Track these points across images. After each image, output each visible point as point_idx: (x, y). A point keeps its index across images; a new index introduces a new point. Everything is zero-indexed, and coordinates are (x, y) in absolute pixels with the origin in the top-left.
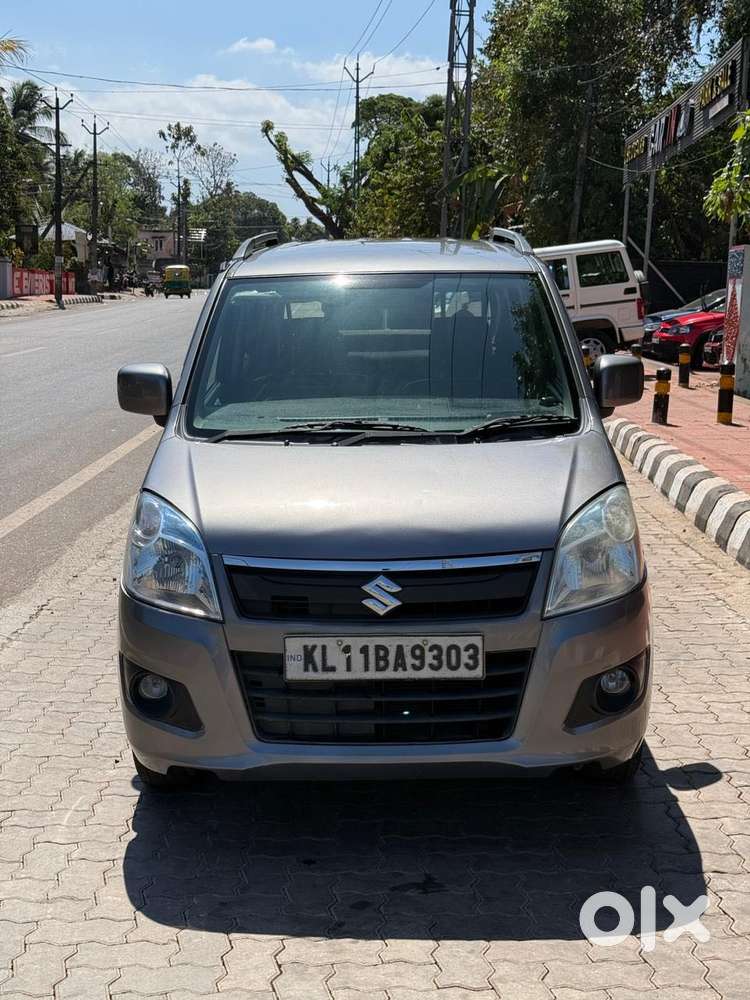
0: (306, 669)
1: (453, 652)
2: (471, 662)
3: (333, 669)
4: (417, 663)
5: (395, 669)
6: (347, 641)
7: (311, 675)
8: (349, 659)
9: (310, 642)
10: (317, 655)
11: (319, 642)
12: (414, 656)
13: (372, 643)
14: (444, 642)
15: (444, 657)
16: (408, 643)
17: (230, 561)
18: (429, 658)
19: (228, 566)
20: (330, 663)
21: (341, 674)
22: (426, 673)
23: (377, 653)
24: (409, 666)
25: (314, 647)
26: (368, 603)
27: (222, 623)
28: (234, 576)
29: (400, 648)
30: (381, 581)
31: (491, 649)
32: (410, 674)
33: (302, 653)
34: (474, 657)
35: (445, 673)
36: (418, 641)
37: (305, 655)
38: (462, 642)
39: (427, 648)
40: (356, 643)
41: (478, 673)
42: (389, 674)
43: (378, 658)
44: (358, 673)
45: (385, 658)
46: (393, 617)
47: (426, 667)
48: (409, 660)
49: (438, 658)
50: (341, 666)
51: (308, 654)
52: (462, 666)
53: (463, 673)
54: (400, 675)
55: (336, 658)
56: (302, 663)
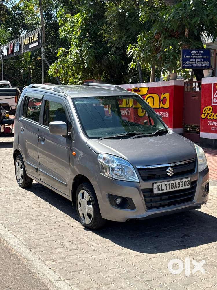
0: (158, 191)
1: (185, 182)
2: (188, 184)
3: (163, 190)
4: (179, 186)
5: (175, 188)
6: (166, 183)
7: (159, 192)
8: (166, 187)
9: (159, 184)
10: (160, 187)
11: (160, 184)
12: (178, 185)
13: (171, 182)
14: (184, 180)
15: (184, 184)
16: (177, 181)
17: (138, 167)
18: (181, 185)
19: (138, 169)
20: (163, 189)
21: (165, 191)
22: (180, 188)
23: (172, 185)
24: (177, 187)
25: (160, 185)
26: (168, 174)
27: (139, 182)
28: (139, 171)
29: (176, 183)
30: (170, 168)
31: (191, 181)
32: (178, 189)
33: (157, 187)
34: (189, 183)
35: (184, 187)
36: (179, 181)
37: (158, 187)
38: (187, 180)
39: (181, 182)
40: (168, 183)
41: (189, 186)
42: (174, 189)
43: (172, 186)
44: (168, 190)
45: (173, 186)
46: (173, 176)
47: (180, 187)
48: (177, 186)
49: (182, 184)
50: (165, 189)
51: (158, 186)
52: (187, 185)
53: (187, 187)
54: (176, 189)
55: (164, 187)
56: (157, 189)
